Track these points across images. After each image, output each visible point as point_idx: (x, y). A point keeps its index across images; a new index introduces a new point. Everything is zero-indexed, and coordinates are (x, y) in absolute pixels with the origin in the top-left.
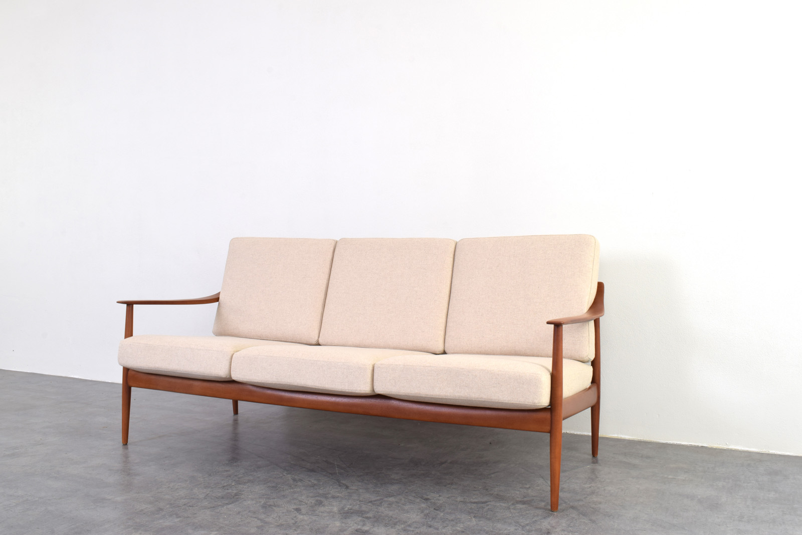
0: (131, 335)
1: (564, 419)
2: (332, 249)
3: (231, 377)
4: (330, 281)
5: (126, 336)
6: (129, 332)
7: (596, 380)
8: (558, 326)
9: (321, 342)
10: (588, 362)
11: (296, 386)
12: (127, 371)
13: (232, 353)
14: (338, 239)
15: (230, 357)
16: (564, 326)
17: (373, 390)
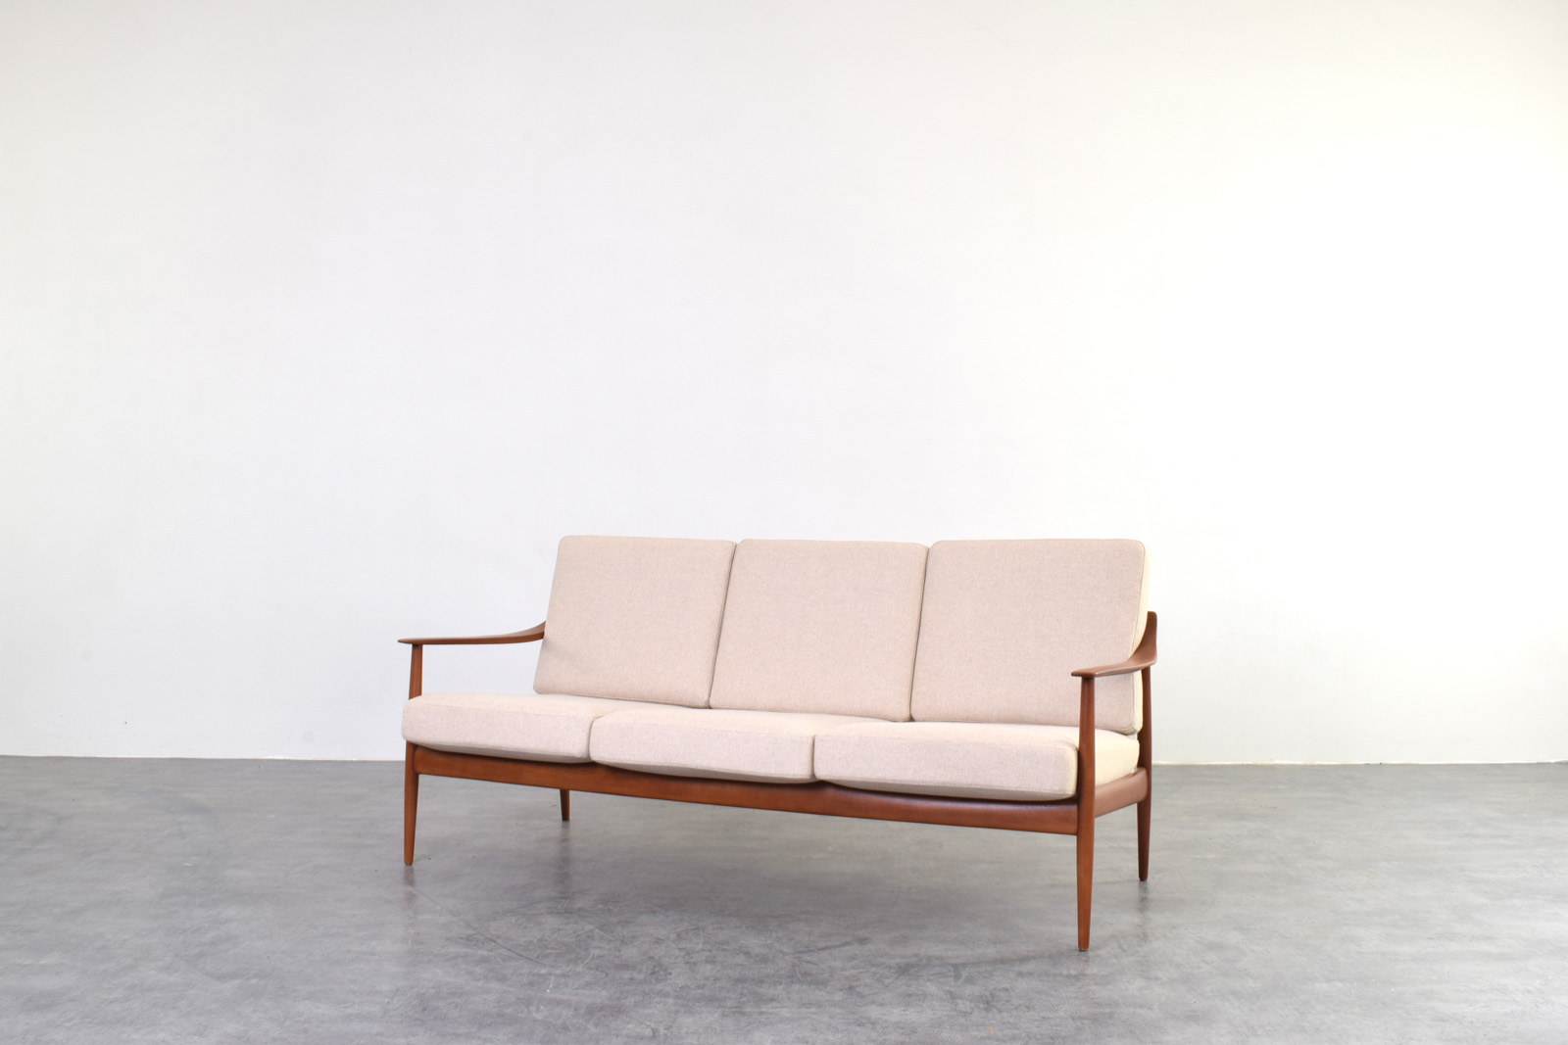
0: (420, 694)
1: (1097, 816)
2: (729, 556)
3: (589, 757)
4: (727, 608)
5: (411, 696)
6: (415, 689)
7: (1144, 761)
8: (1087, 679)
9: (712, 703)
10: (1132, 733)
11: (693, 770)
12: (413, 748)
13: (591, 720)
14: (738, 541)
15: (588, 726)
16: (1096, 679)
17: (813, 775)
